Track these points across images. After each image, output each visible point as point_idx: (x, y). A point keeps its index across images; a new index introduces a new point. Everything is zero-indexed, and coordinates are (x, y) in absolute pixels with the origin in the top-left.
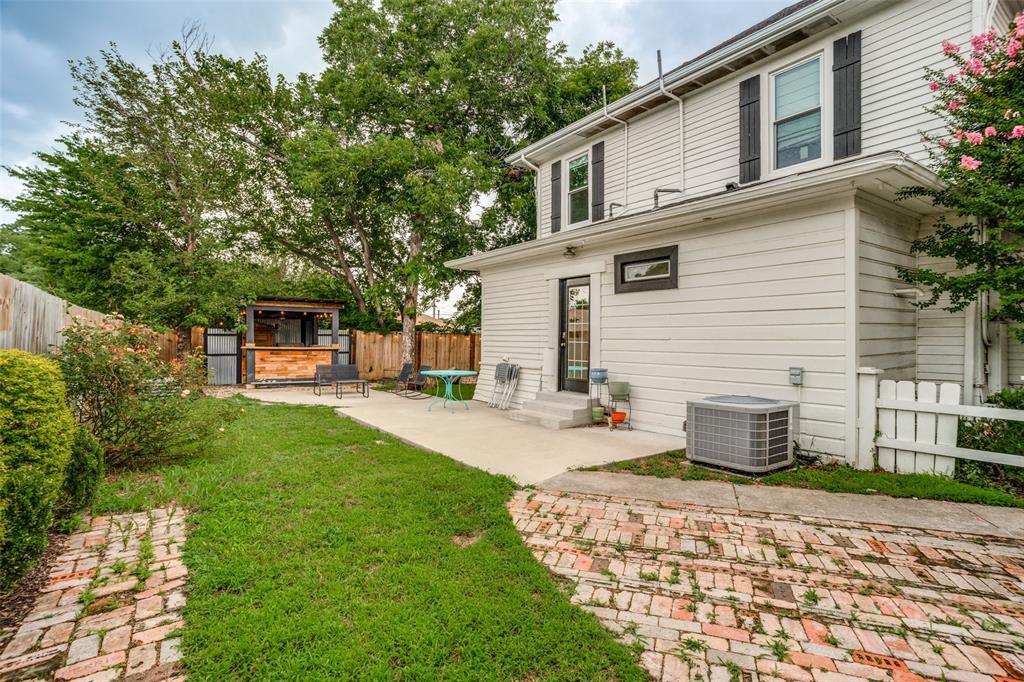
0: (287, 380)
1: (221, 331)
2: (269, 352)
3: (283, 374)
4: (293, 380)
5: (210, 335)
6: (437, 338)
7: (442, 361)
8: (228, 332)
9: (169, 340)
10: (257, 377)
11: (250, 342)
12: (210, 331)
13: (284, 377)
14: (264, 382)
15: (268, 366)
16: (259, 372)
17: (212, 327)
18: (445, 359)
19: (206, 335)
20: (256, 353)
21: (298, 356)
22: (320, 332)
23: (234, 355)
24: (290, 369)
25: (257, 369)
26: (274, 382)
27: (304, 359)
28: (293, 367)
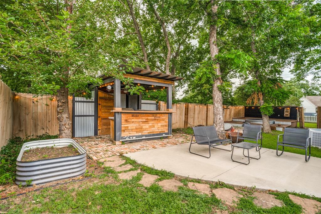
0: (142, 136)
1: (84, 99)
2: (131, 115)
3: (140, 132)
4: (146, 136)
5: (77, 102)
6: (195, 106)
7: (196, 118)
8: (89, 100)
9: (47, 105)
10: (124, 134)
11: (118, 107)
12: (77, 99)
13: (140, 134)
14: (127, 139)
15: (131, 126)
16: (124, 131)
17: (78, 96)
18: (197, 118)
19: (74, 101)
20: (123, 115)
21: (149, 118)
22: (143, 101)
23: (92, 116)
24: (144, 127)
25: (123, 129)
26: (134, 138)
27: (152, 120)
28: (146, 126)
